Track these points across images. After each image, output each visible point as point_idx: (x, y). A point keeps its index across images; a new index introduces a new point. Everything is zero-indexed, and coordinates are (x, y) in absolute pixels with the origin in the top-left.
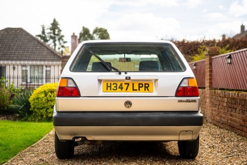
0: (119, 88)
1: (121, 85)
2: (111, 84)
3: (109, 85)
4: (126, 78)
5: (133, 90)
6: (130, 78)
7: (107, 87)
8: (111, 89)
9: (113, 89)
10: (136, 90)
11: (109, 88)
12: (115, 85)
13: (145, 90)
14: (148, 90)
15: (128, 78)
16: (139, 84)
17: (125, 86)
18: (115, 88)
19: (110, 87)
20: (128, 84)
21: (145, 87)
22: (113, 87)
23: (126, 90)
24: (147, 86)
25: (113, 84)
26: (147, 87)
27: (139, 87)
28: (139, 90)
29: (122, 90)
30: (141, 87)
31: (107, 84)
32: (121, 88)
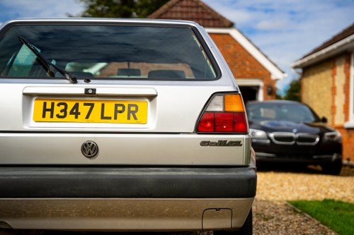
0: (72, 113)
1: (76, 106)
2: (53, 104)
3: (49, 106)
4: (87, 90)
5: (103, 117)
6: (94, 90)
7: (45, 110)
8: (52, 116)
9: (58, 116)
10: (110, 118)
11: (48, 114)
12: (63, 107)
13: (129, 118)
14: (135, 118)
15: (90, 92)
16: (116, 106)
17: (83, 109)
18: (62, 114)
19: (52, 110)
20: (92, 105)
21: (129, 112)
22: (57, 110)
23: (87, 117)
24: (133, 109)
25: (59, 105)
26: (134, 113)
27: (116, 112)
28: (115, 118)
29: (76, 117)
30: (121, 112)
31: (45, 104)
32: (75, 112)
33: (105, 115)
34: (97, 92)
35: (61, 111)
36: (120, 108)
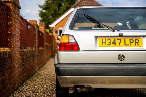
0: (113, 43)
1: (115, 41)
2: (105, 40)
5: (125, 45)
7: (103, 42)
8: (106, 45)
9: (108, 44)
10: (128, 45)
11: (104, 44)
12: (109, 41)
13: (136, 45)
14: (138, 45)
15: (121, 35)
16: (130, 40)
17: (117, 42)
18: (109, 44)
19: (105, 42)
20: (121, 40)
21: (136, 42)
22: (107, 42)
23: (119, 45)
24: (137, 41)
25: (108, 40)
26: (137, 43)
27: (130, 42)
28: (130, 45)
29: (115, 45)
30: (132, 42)
31: (102, 40)
32: (115, 43)
33: (126, 44)
35: (109, 43)
36: (132, 41)
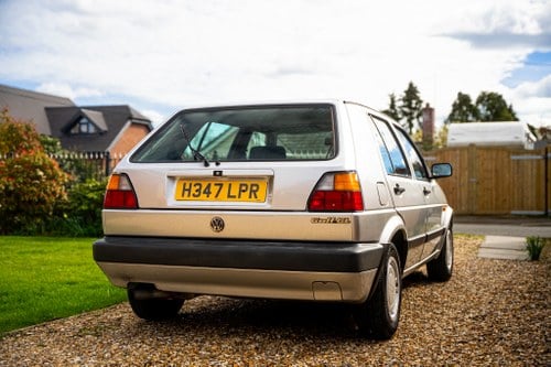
0: (204, 192)
1: (209, 186)
2: (190, 184)
3: (187, 187)
4: (215, 172)
5: (229, 196)
6: (221, 172)
7: (184, 190)
8: (189, 195)
9: (194, 195)
10: (234, 197)
11: (187, 193)
12: (198, 187)
13: (250, 197)
14: (256, 197)
15: (218, 173)
16: (241, 185)
17: (214, 189)
18: (197, 193)
19: (189, 190)
20: (221, 185)
21: (251, 191)
22: (193, 190)
23: (217, 196)
24: (255, 188)
25: (195, 185)
26: (255, 192)
27: (241, 191)
28: (239, 197)
29: (208, 196)
30: (244, 191)
31: (185, 185)
32: (208, 192)
33: (231, 194)
34: (224, 174)
35: (197, 191)
36: (244, 188)
